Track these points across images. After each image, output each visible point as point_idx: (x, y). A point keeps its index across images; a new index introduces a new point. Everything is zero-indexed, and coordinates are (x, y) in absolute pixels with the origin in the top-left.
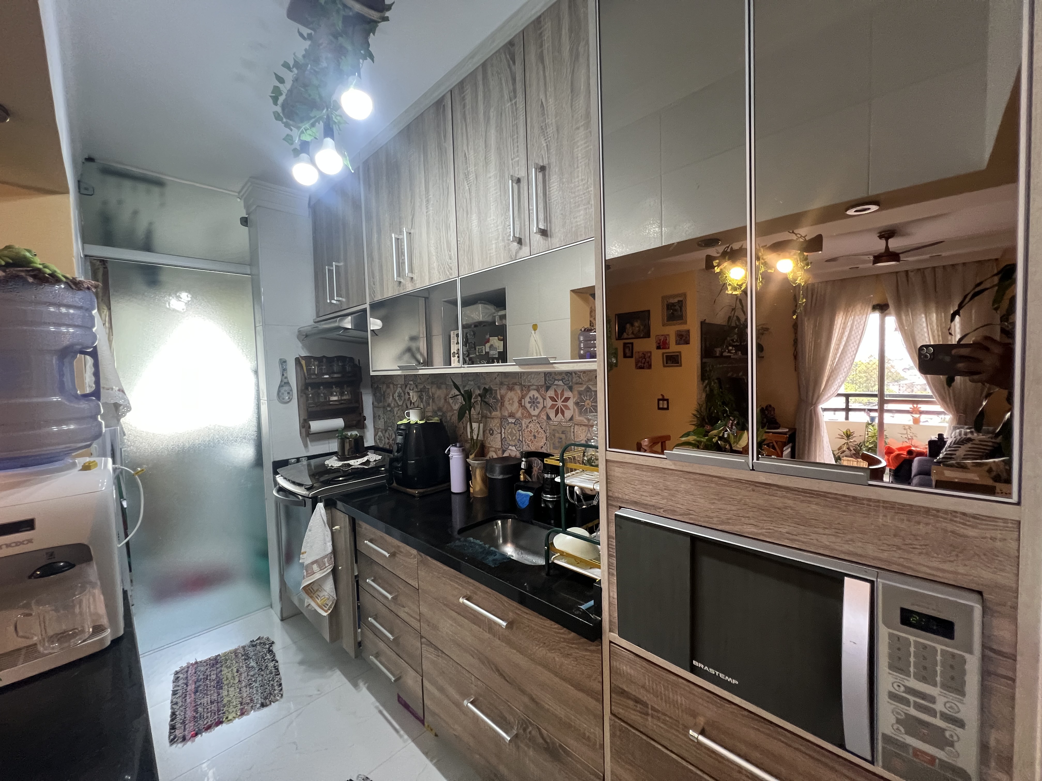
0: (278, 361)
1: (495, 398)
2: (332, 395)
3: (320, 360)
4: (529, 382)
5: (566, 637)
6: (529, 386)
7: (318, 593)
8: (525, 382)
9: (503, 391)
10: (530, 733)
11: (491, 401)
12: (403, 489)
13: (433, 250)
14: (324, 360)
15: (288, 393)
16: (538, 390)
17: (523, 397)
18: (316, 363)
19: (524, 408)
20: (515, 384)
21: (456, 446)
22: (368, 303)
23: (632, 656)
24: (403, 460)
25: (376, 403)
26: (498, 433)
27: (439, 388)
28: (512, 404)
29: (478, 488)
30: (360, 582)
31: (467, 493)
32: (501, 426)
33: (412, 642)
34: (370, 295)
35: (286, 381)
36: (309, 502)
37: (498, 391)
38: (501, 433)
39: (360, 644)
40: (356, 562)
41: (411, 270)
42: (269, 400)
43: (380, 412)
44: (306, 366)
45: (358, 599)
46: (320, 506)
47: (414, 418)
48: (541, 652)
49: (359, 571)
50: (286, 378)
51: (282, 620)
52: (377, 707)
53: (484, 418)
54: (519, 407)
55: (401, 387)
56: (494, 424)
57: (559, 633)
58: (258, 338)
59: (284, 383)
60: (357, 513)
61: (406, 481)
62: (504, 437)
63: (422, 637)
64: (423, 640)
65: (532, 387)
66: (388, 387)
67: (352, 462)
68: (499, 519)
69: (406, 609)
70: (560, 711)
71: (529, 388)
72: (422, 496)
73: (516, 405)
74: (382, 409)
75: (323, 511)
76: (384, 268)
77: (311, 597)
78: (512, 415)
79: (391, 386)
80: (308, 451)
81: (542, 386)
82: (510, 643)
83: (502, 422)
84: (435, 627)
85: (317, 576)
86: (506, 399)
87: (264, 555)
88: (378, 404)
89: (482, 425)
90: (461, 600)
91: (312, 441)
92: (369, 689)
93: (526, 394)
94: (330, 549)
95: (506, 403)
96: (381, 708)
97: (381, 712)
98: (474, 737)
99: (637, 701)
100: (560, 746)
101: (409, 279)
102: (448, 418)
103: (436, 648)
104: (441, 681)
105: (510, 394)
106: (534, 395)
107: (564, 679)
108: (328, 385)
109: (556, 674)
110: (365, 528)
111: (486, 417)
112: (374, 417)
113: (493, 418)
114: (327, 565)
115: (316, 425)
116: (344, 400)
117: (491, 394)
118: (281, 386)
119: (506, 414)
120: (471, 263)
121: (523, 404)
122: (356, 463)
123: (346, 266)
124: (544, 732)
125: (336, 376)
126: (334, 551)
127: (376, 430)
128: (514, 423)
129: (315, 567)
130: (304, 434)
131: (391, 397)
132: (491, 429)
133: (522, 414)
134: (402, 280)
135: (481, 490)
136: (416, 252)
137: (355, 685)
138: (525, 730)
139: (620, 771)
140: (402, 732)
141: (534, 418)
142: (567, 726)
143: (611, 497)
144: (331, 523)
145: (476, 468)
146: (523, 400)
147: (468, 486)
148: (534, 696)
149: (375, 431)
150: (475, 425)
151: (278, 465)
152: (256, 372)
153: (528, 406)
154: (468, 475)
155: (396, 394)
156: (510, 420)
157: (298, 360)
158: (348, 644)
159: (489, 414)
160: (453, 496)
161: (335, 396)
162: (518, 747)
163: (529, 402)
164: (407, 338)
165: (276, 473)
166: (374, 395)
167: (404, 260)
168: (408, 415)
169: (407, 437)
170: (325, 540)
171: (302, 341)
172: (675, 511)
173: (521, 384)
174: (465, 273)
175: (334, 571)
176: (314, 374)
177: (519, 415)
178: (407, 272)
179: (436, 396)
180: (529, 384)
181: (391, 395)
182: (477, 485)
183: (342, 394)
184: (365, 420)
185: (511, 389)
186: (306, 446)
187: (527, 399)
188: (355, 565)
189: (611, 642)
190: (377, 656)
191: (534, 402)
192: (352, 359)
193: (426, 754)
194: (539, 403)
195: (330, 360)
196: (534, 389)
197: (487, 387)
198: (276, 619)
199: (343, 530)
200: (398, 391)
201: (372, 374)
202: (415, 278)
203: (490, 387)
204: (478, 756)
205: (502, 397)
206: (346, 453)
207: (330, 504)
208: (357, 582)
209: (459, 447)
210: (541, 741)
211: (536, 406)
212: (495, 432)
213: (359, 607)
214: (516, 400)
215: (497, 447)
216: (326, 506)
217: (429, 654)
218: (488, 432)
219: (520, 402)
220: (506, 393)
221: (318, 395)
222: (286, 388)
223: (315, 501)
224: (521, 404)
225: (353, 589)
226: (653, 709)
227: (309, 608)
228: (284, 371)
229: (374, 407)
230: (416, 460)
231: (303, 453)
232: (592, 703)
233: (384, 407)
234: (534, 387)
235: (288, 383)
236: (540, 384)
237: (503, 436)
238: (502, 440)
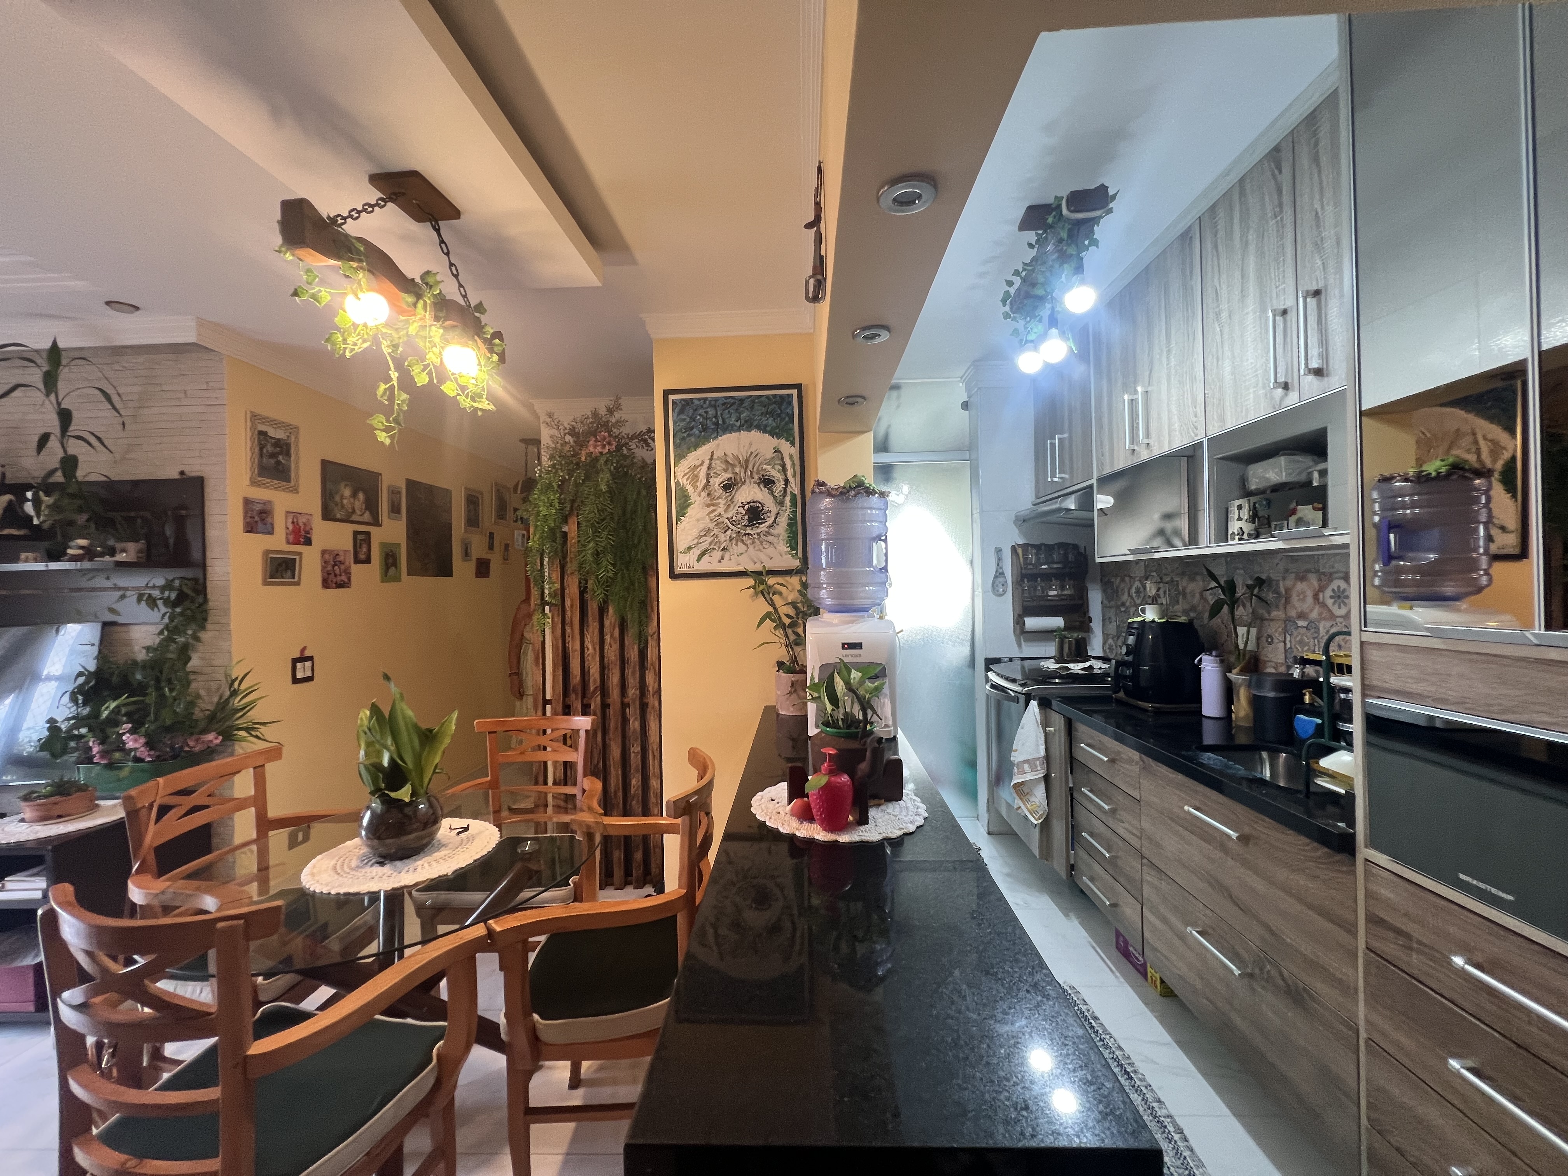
0: (993, 550)
1: (1277, 592)
2: (1050, 588)
3: (1038, 547)
4: (1333, 567)
5: (1313, 854)
6: (1331, 574)
7: (1028, 796)
8: (1324, 567)
9: (1289, 583)
10: (1268, 972)
11: (1270, 596)
12: (1132, 701)
13: (1174, 408)
14: (1043, 547)
15: (1003, 585)
16: (1346, 579)
17: (1322, 589)
18: (1034, 551)
19: (1324, 605)
20: (1309, 571)
21: (1211, 655)
22: (1095, 477)
23: (1392, 877)
24: (1134, 666)
25: (1106, 602)
26: (1281, 641)
27: (1192, 579)
28: (1303, 600)
29: (1242, 714)
30: (1075, 795)
31: (1227, 718)
32: (1285, 631)
33: (1132, 865)
34: (1098, 467)
35: (1001, 571)
36: (1022, 699)
37: (1281, 583)
38: (1285, 642)
39: (1072, 867)
40: (1071, 773)
41: (1148, 435)
42: (984, 592)
43: (1112, 613)
44: (1023, 555)
45: (1072, 817)
46: (1034, 704)
47: (1151, 614)
48: (1282, 874)
49: (1074, 784)
50: (1001, 568)
51: (989, 833)
52: (1089, 942)
53: (1257, 620)
54: (1315, 604)
55: (1140, 581)
56: (1274, 629)
57: (1304, 850)
58: (975, 525)
59: (999, 574)
60: (1072, 712)
61: (1137, 692)
62: (1291, 648)
63: (1143, 857)
64: (1145, 861)
65: (1336, 575)
66: (1123, 580)
67: (1071, 666)
68: (1264, 750)
69: (1126, 825)
70: (1306, 948)
71: (1330, 577)
72: (1157, 712)
73: (1310, 600)
74: (1113, 610)
75: (1037, 710)
76: (1115, 436)
77: (1021, 799)
78: (1302, 616)
79: (1127, 579)
80: (1022, 652)
82: (1244, 863)
83: (1286, 626)
84: (1158, 846)
85: (1029, 777)
86: (1294, 595)
87: (972, 765)
88: (1109, 602)
89: (1254, 631)
90: (1186, 808)
91: (1026, 640)
92: (1080, 923)
93: (1327, 585)
94: (1042, 752)
95: (1295, 599)
96: (1095, 945)
97: (1093, 947)
98: (1202, 978)
99: (1399, 932)
100: (1304, 988)
101: (1144, 446)
103: (1160, 870)
104: (1162, 909)
105: (1300, 586)
106: (1338, 587)
107: (1310, 907)
108: (1047, 577)
109: (1300, 900)
110: (1082, 730)
111: (1263, 619)
112: (1104, 620)
113: (1272, 620)
114: (1039, 768)
115: (1032, 623)
116: (1065, 595)
117: (1270, 586)
118: (996, 577)
119: (1293, 613)
120: (1222, 419)
121: (1321, 599)
122: (1076, 668)
123: (1070, 438)
124: (1285, 973)
125: (1055, 566)
126: (1048, 757)
127: (1106, 636)
128: (1306, 627)
129: (1026, 767)
130: (1018, 631)
131: (1126, 594)
132: (1269, 636)
133: (1320, 614)
134: (1136, 448)
135: (1247, 716)
136: (1154, 414)
137: (1067, 915)
138: (1261, 969)
139: (1377, 1020)
140: (1118, 974)
141: (1338, 620)
142: (1313, 965)
143: (1368, 685)
144: (1045, 724)
145: (1240, 686)
146: (1321, 595)
147: (1229, 711)
148: (1274, 928)
149: (1104, 638)
150: (1242, 630)
151: (990, 663)
152: (972, 563)
153: (1330, 602)
154: (1229, 697)
155: (1133, 590)
156: (1301, 623)
157: (1014, 549)
158: (1059, 865)
159: (1266, 615)
160: (1203, 719)
161: (1054, 590)
162: (1253, 990)
163: (1331, 597)
164: (1156, 516)
165: (988, 669)
166: (1104, 591)
167: (1138, 424)
168: (1143, 611)
169: (1140, 638)
170: (1037, 741)
171: (1019, 527)
172: (1447, 700)
173: (1317, 571)
174: (1215, 430)
175: (1047, 778)
176: (1031, 564)
177: (1314, 615)
178: (1141, 438)
179: (1188, 591)
180: (1332, 570)
181: (1126, 590)
182: (1242, 708)
183: (1062, 588)
184: (1091, 621)
185: (1302, 578)
186: (1020, 645)
187: (1328, 592)
188: (1070, 776)
189: (1367, 860)
190: (1092, 879)
191: (1339, 597)
192: (1075, 547)
193: (1146, 1004)
194: (1347, 597)
195: (1049, 548)
196: (1341, 578)
197: (1264, 577)
198: (983, 831)
199: (1057, 735)
200: (1135, 586)
201: (1098, 560)
202: (1152, 443)
203: (1269, 577)
204: (1205, 1001)
205: (1288, 590)
206: (1065, 655)
207: (1045, 704)
208: (1072, 795)
209: (1216, 656)
210: (1280, 982)
211: (1343, 601)
212: (1275, 641)
213: (1072, 826)
214: (1310, 594)
215: (1279, 661)
216: (1040, 705)
217: (1150, 877)
218: (1264, 639)
219: (1316, 597)
220: (1294, 585)
221: (1035, 589)
222: (1001, 579)
223: (1028, 697)
224: (1318, 599)
225: (1067, 802)
226: (1420, 943)
227: (1019, 811)
228: (999, 559)
229: (1104, 606)
230: (1150, 666)
231: (1015, 653)
232: (1343, 937)
233: (1118, 607)
234: (1340, 574)
235: (1002, 574)
237: (1288, 646)
238: (1286, 651)
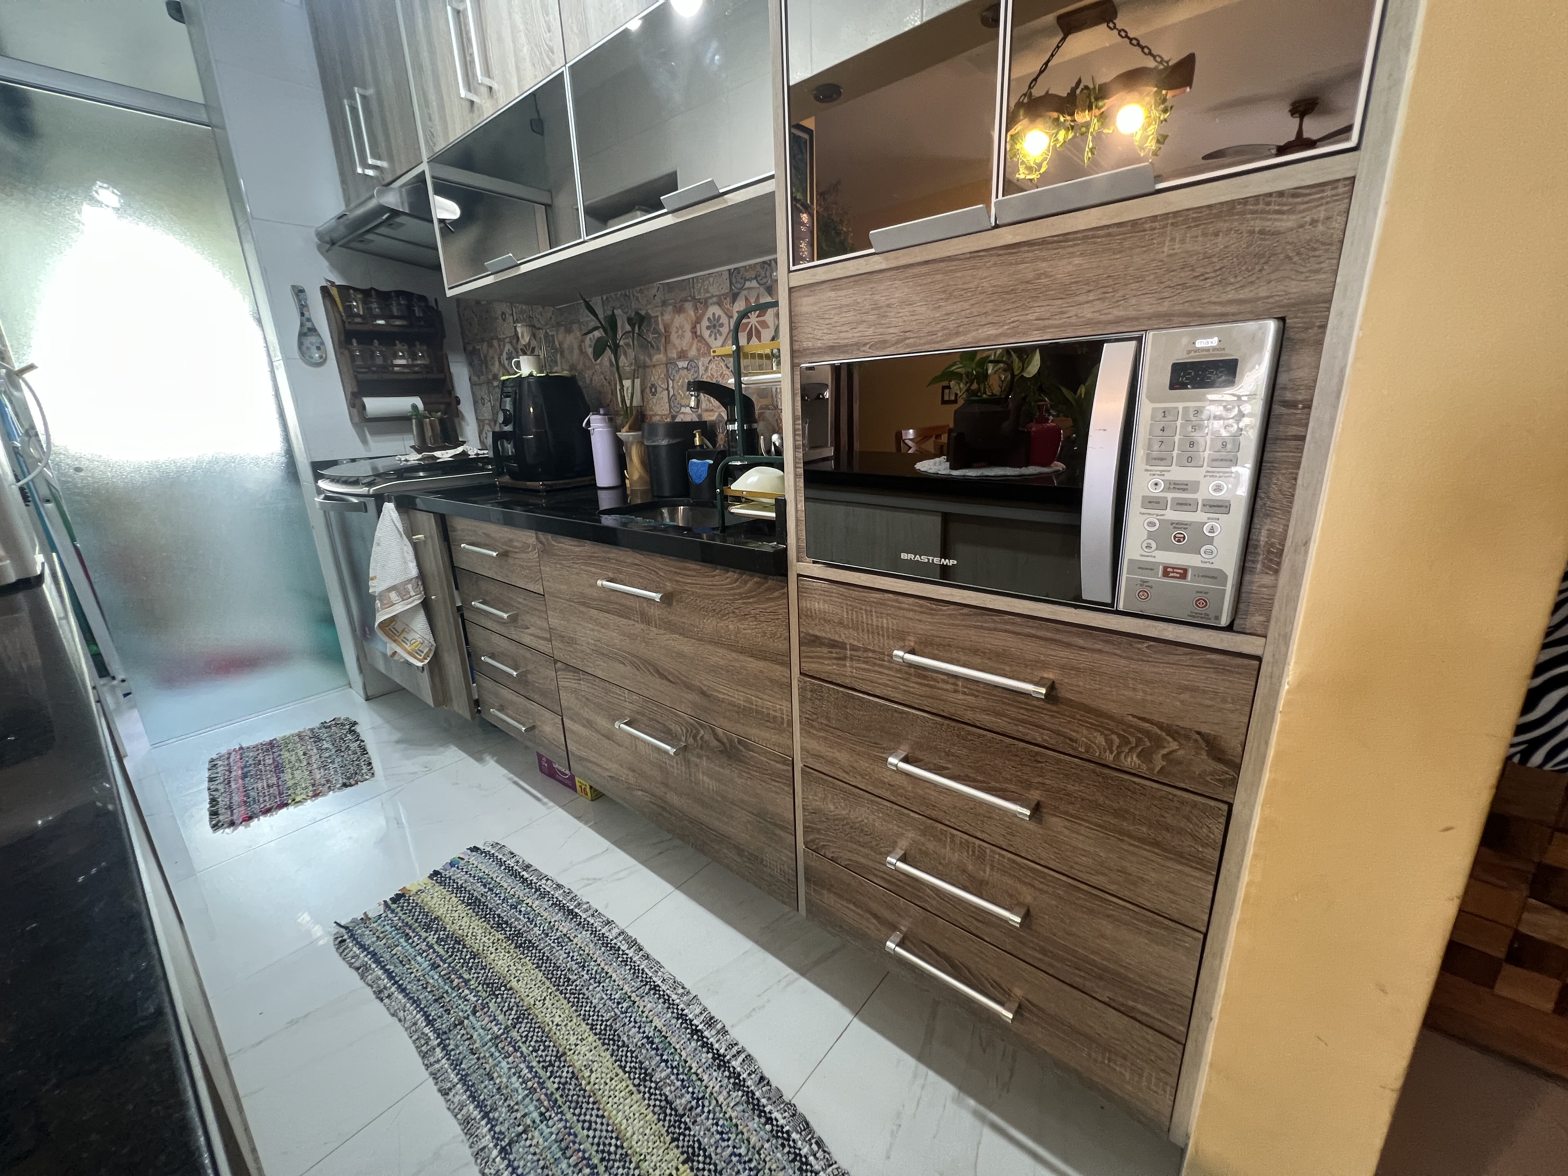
0: (289, 288)
1: (656, 331)
2: (396, 357)
3: (367, 294)
4: (707, 291)
5: (742, 590)
6: (706, 300)
7: (405, 635)
8: (699, 294)
9: (667, 317)
10: (702, 738)
11: (650, 337)
12: (521, 484)
13: (518, 18)
14: (373, 292)
15: (318, 348)
16: (720, 304)
17: (698, 321)
18: (360, 296)
19: (701, 338)
20: (686, 300)
21: (599, 414)
22: (425, 159)
23: (825, 585)
24: (515, 437)
25: (475, 378)
26: (664, 390)
27: (568, 330)
28: (681, 337)
29: (636, 476)
30: (467, 615)
31: (621, 486)
32: (668, 376)
33: (544, 675)
34: (426, 141)
35: (309, 325)
36: (371, 504)
37: (660, 318)
38: (667, 389)
39: (477, 703)
40: (457, 588)
41: (488, 73)
42: (287, 360)
43: (483, 392)
44: (342, 303)
45: (467, 643)
46: (389, 508)
48: (710, 625)
49: (462, 602)
50: (309, 320)
51: (368, 699)
52: (510, 779)
53: (641, 369)
54: (693, 339)
56: (656, 376)
57: (730, 589)
58: (246, 246)
59: (307, 331)
60: (443, 504)
61: (525, 472)
62: (674, 395)
63: (556, 661)
64: (559, 665)
65: (710, 301)
66: (491, 346)
67: (437, 454)
68: (664, 506)
69: (531, 630)
70: (739, 696)
71: (706, 304)
72: (550, 491)
73: (688, 335)
74: (485, 387)
75: (395, 515)
76: (443, 82)
77: (395, 641)
78: (682, 355)
79: (495, 343)
80: (369, 450)
81: (725, 295)
82: (670, 627)
83: (668, 371)
84: (572, 642)
85: (399, 608)
86: (673, 330)
87: (328, 620)
88: (479, 378)
89: (638, 382)
90: (599, 582)
91: (373, 433)
92: (497, 762)
93: (703, 314)
94: (414, 572)
95: (674, 337)
96: (516, 779)
97: (516, 783)
98: (634, 771)
99: (833, 644)
100: (740, 741)
101: (484, 90)
102: (588, 381)
103: (576, 670)
104: (586, 713)
105: (679, 320)
106: (714, 314)
107: (742, 651)
108: (387, 338)
109: (732, 648)
110: (461, 525)
111: (645, 367)
112: (475, 403)
113: (654, 366)
114: (412, 593)
115: (375, 405)
116: (417, 365)
117: (649, 325)
118: (302, 335)
119: (673, 354)
120: (584, 32)
121: (698, 333)
122: (445, 455)
123: (379, 93)
124: (719, 731)
125: (398, 323)
126: (422, 576)
127: (480, 422)
128: (687, 368)
129: (393, 595)
130: (357, 419)
132: (653, 385)
133: (698, 350)
134: (475, 99)
135: (641, 477)
136: (491, 32)
137: (480, 760)
138: (695, 737)
139: (813, 744)
140: (545, 800)
142: (745, 712)
143: (798, 351)
144: (410, 531)
145: (632, 443)
146: (698, 326)
147: (623, 478)
148: (705, 689)
149: (479, 426)
150: (627, 383)
151: (319, 468)
152: (259, 321)
153: (706, 334)
154: (621, 461)
156: (682, 364)
157: (325, 291)
158: (460, 707)
159: (647, 360)
160: (600, 492)
161: (403, 357)
162: (687, 762)
163: (708, 328)
165: (318, 477)
166: (471, 364)
167: (472, 55)
168: (518, 365)
169: (518, 404)
170: (404, 558)
171: (325, 253)
172: (885, 342)
173: (694, 298)
174: (577, 55)
175: (426, 605)
176: (358, 315)
177: (693, 353)
178: (479, 77)
179: (565, 346)
180: (707, 296)
181: (496, 359)
182: (635, 471)
183: (413, 356)
184: (458, 402)
185: (679, 310)
186: (364, 441)
187: (705, 323)
188: (456, 593)
189: (799, 575)
190: (501, 709)
191: (715, 326)
192: (423, 298)
193: (579, 818)
194: (722, 325)
195: (384, 297)
196: (714, 303)
197: (643, 313)
198: (359, 698)
199: (429, 541)
200: (506, 349)
201: (450, 293)
202: (495, 86)
203: (647, 313)
204: (640, 793)
205: (667, 327)
206: (428, 441)
207: (405, 504)
208: (462, 616)
209: (604, 415)
210: (715, 743)
211: (719, 331)
212: (659, 389)
213: (469, 655)
214: (688, 327)
215: (664, 412)
216: (400, 507)
217: (567, 681)
218: (648, 390)
219: (694, 333)
220: (673, 320)
221: (372, 356)
222: (312, 339)
223: (380, 499)
224: (696, 333)
225: (457, 629)
226: (854, 648)
227: (396, 658)
228: (303, 309)
229: (473, 384)
230: (536, 435)
231: (360, 451)
232: (778, 671)
233: (489, 382)
234: (715, 299)
235: (313, 330)
236: (723, 292)
237: (671, 393)
238: (669, 400)
